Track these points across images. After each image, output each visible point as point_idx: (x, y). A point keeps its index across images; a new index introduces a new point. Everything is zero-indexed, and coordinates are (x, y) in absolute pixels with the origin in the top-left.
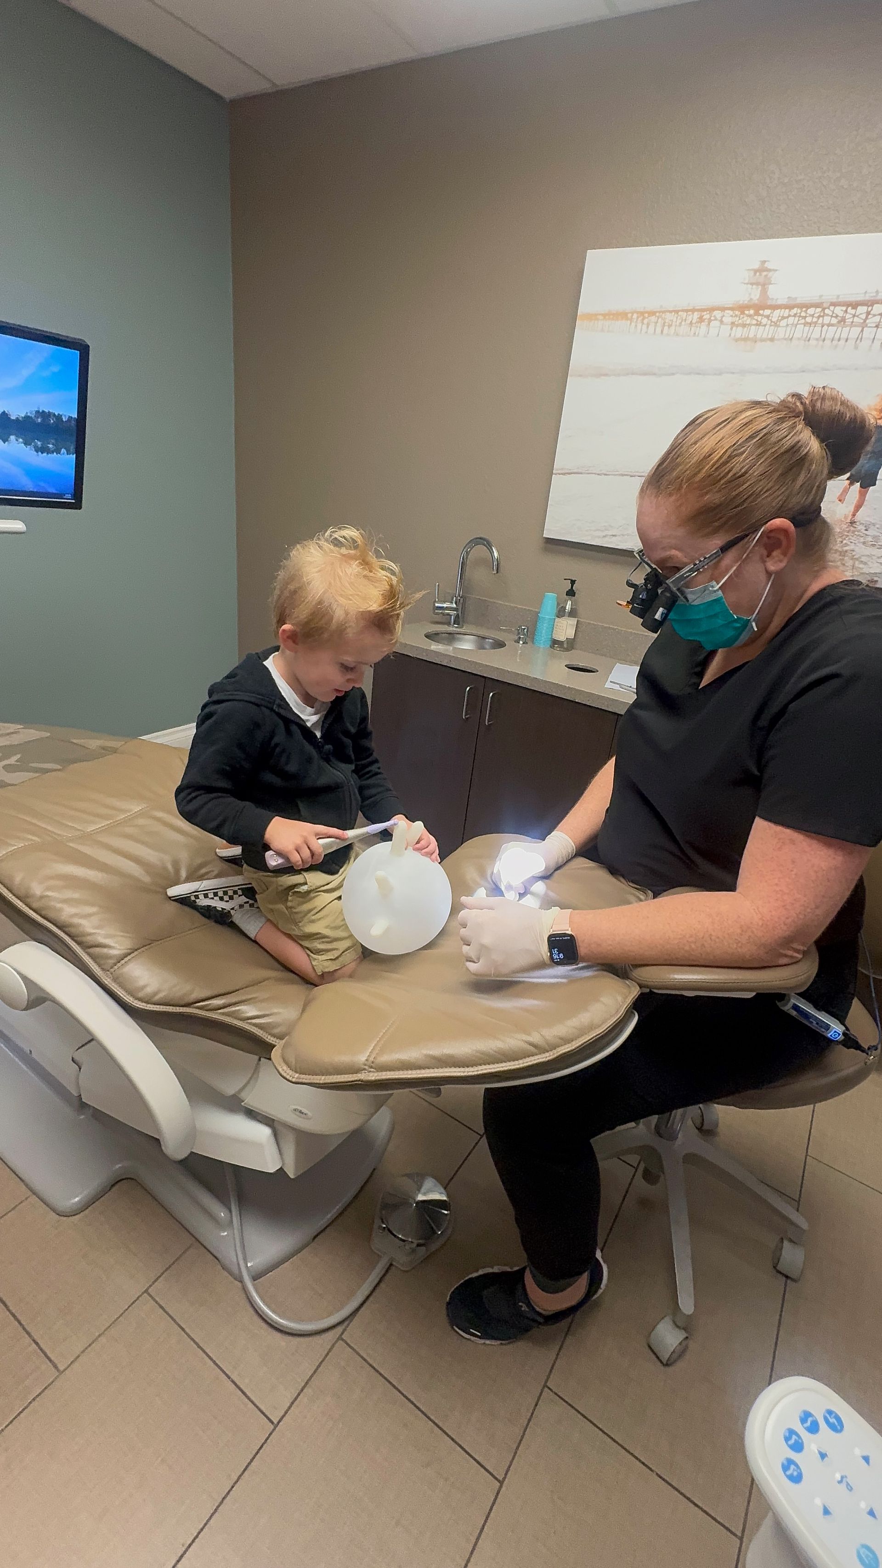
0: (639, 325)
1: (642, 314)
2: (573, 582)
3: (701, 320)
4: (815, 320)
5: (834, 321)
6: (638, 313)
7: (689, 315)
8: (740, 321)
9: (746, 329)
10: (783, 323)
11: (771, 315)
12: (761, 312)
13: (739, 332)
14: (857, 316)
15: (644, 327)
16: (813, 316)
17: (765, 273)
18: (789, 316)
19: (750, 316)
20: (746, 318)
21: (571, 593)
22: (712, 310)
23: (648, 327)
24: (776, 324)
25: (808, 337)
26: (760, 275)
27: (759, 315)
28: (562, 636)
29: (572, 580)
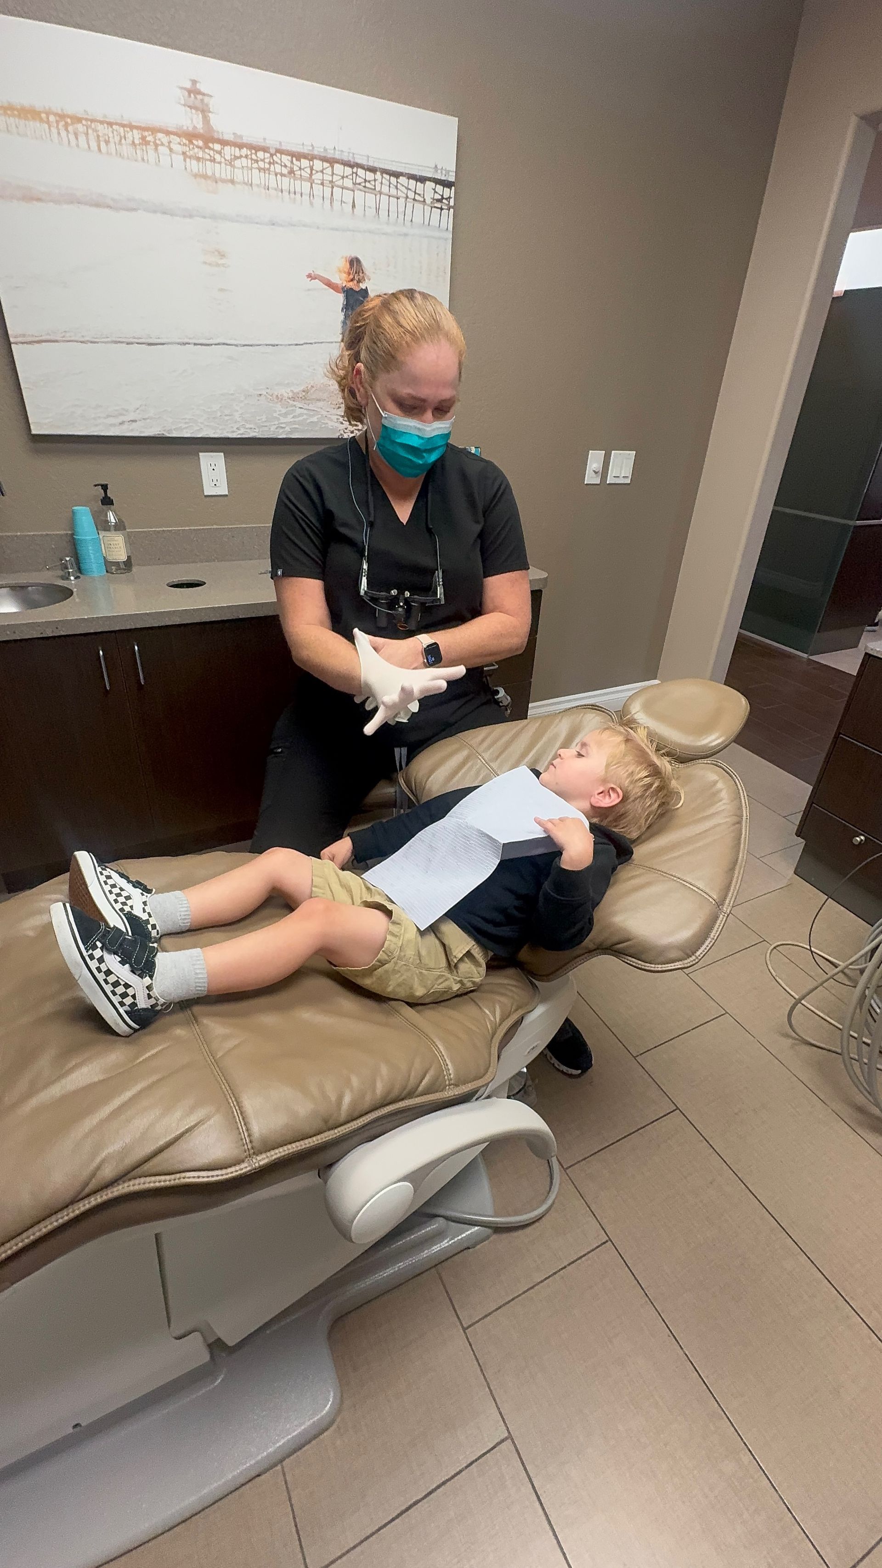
0: (63, 133)
1: (62, 117)
2: (105, 487)
3: (144, 141)
4: (267, 166)
5: (285, 171)
6: (56, 114)
7: (128, 132)
8: (191, 153)
9: (201, 164)
10: (237, 163)
11: (222, 151)
12: (211, 145)
13: (194, 165)
14: (303, 169)
15: (72, 137)
16: (263, 160)
17: (199, 97)
18: (241, 156)
19: (198, 147)
20: (196, 150)
21: (107, 501)
22: (154, 130)
23: (77, 138)
24: (230, 163)
25: (267, 185)
26: (196, 98)
27: (210, 148)
28: (121, 555)
29: (102, 485)
